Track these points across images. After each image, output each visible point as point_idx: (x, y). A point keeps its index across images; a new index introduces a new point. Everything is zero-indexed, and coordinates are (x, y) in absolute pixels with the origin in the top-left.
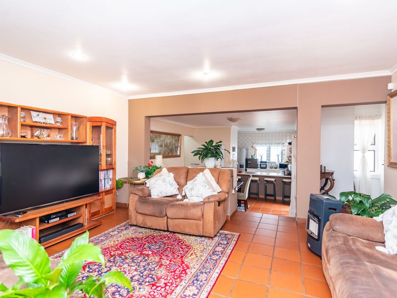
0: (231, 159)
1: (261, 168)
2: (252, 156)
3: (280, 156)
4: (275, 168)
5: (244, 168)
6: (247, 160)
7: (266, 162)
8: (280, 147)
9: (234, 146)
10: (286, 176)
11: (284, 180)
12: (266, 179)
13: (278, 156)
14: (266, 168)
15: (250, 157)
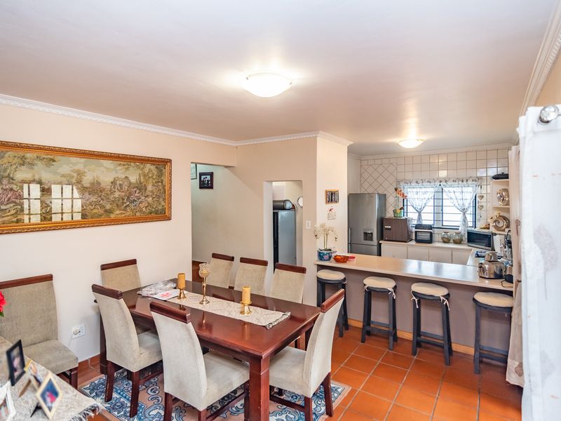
0: (318, 225)
1: (418, 241)
2: (395, 212)
3: (471, 210)
4: (455, 242)
5: (375, 241)
6: (382, 222)
7: (430, 227)
8: (470, 189)
9: (333, 188)
10: (487, 284)
11: (482, 298)
12: (416, 288)
13: (464, 211)
14: (430, 241)
15: (390, 214)
